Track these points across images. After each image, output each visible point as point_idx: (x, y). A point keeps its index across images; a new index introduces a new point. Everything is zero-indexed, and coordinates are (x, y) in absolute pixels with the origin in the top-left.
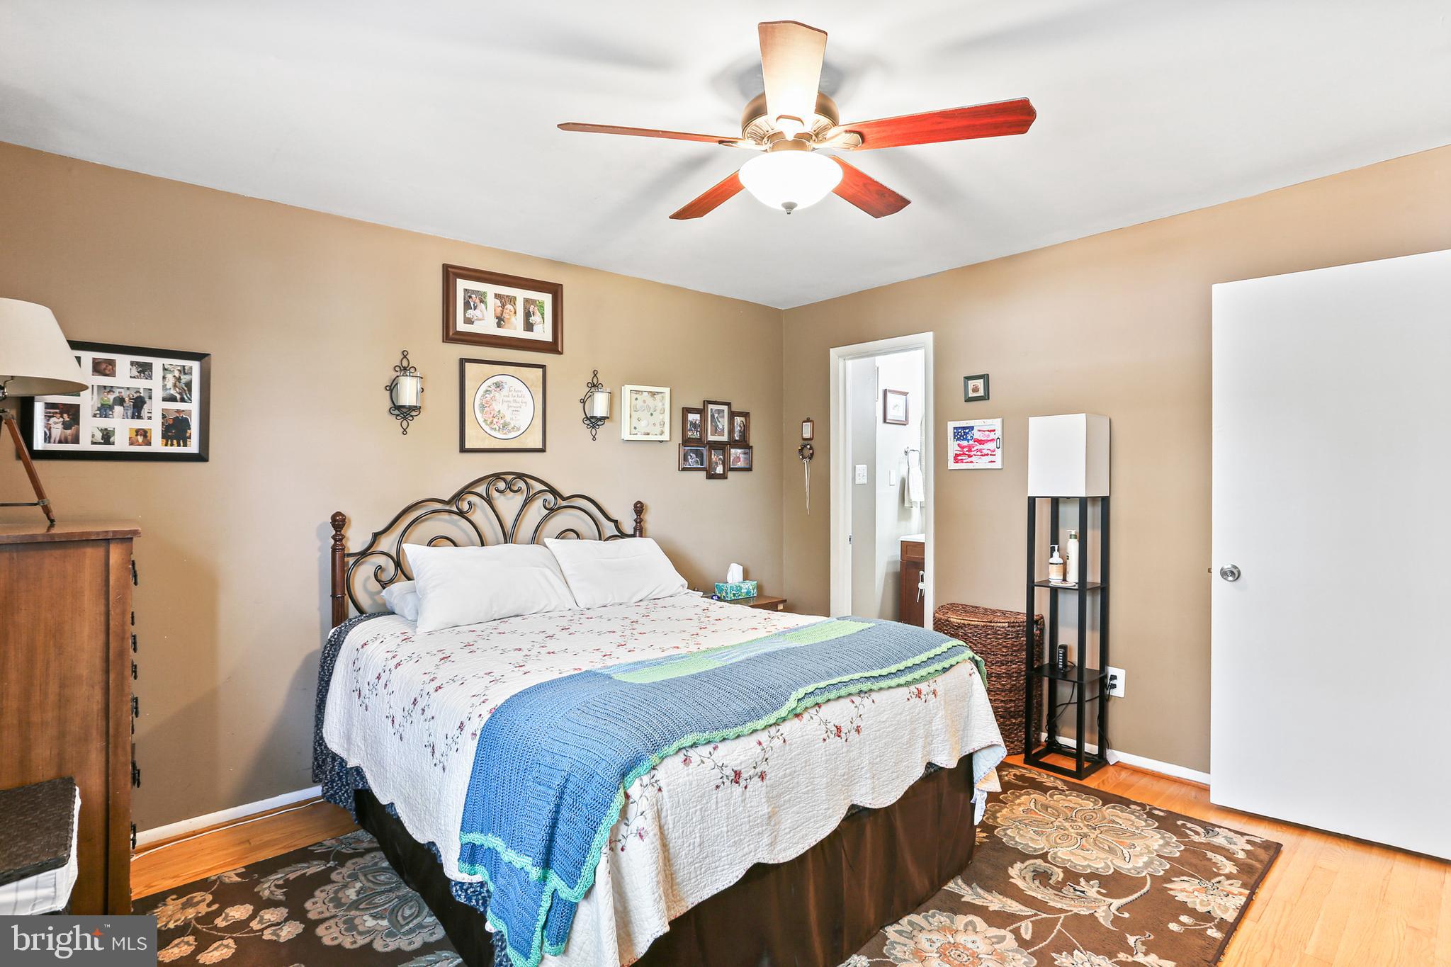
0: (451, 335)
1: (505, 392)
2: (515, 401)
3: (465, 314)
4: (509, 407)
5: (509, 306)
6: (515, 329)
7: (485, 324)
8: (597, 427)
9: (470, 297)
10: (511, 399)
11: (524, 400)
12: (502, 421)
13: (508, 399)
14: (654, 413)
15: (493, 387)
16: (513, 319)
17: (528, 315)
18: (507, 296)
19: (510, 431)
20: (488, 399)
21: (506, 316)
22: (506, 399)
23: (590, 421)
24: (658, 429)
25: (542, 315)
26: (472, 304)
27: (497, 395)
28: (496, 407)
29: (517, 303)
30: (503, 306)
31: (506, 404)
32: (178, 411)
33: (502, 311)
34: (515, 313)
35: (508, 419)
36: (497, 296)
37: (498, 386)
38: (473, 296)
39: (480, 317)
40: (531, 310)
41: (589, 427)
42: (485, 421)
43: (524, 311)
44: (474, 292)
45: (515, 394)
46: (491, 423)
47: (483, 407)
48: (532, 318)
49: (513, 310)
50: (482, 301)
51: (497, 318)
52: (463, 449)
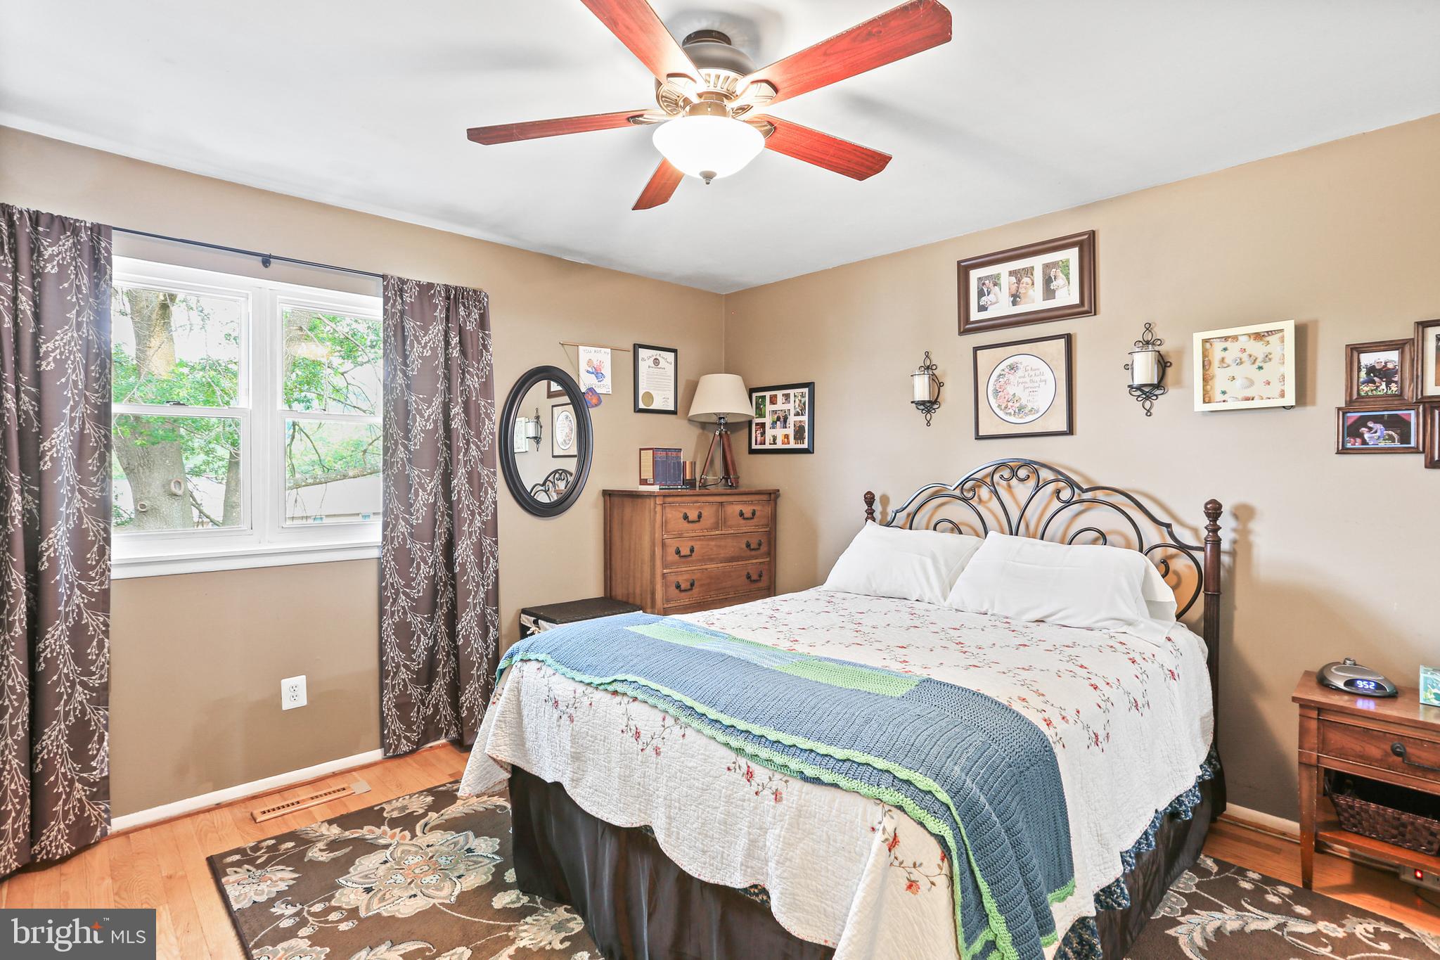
0: (966, 327)
1: (1020, 373)
2: (1032, 381)
3: (979, 303)
4: (1025, 388)
5: (1026, 280)
6: (1035, 301)
7: (1000, 306)
8: (1154, 398)
9: (984, 284)
10: (1027, 379)
11: (1043, 378)
12: (1018, 405)
13: (1024, 380)
14: (1265, 366)
15: (1007, 370)
16: (1031, 292)
17: (1048, 281)
18: (1023, 269)
19: (1026, 415)
20: (1002, 383)
21: (1022, 291)
22: (1021, 380)
23: (1142, 391)
24: (1275, 389)
25: (1067, 276)
26: (985, 290)
27: (1011, 377)
28: (1011, 390)
29: (1035, 273)
30: (1019, 281)
31: (1021, 386)
32: (800, 422)
33: (1018, 287)
34: (1033, 284)
35: (1024, 402)
36: (1011, 273)
37: (1013, 368)
38: (987, 282)
39: (994, 300)
40: (1052, 275)
41: (1140, 399)
42: (999, 406)
43: (1044, 278)
44: (987, 277)
45: (1033, 373)
46: (1006, 408)
47: (996, 392)
48: (1054, 283)
49: (1030, 282)
50: (995, 284)
51: (1013, 296)
52: (978, 437)
